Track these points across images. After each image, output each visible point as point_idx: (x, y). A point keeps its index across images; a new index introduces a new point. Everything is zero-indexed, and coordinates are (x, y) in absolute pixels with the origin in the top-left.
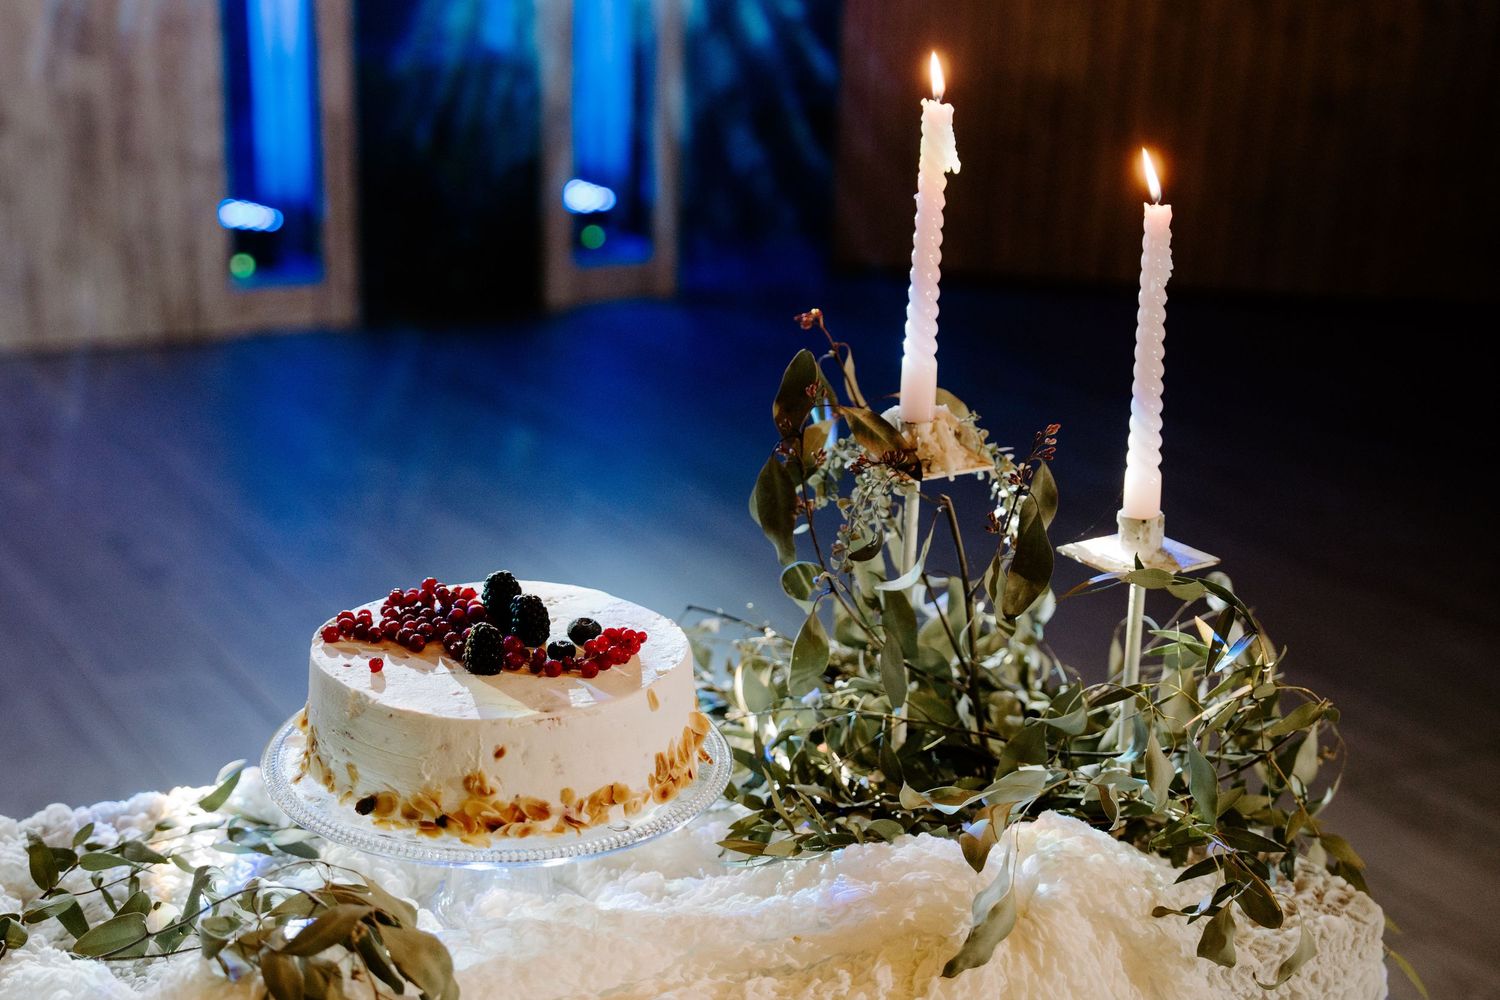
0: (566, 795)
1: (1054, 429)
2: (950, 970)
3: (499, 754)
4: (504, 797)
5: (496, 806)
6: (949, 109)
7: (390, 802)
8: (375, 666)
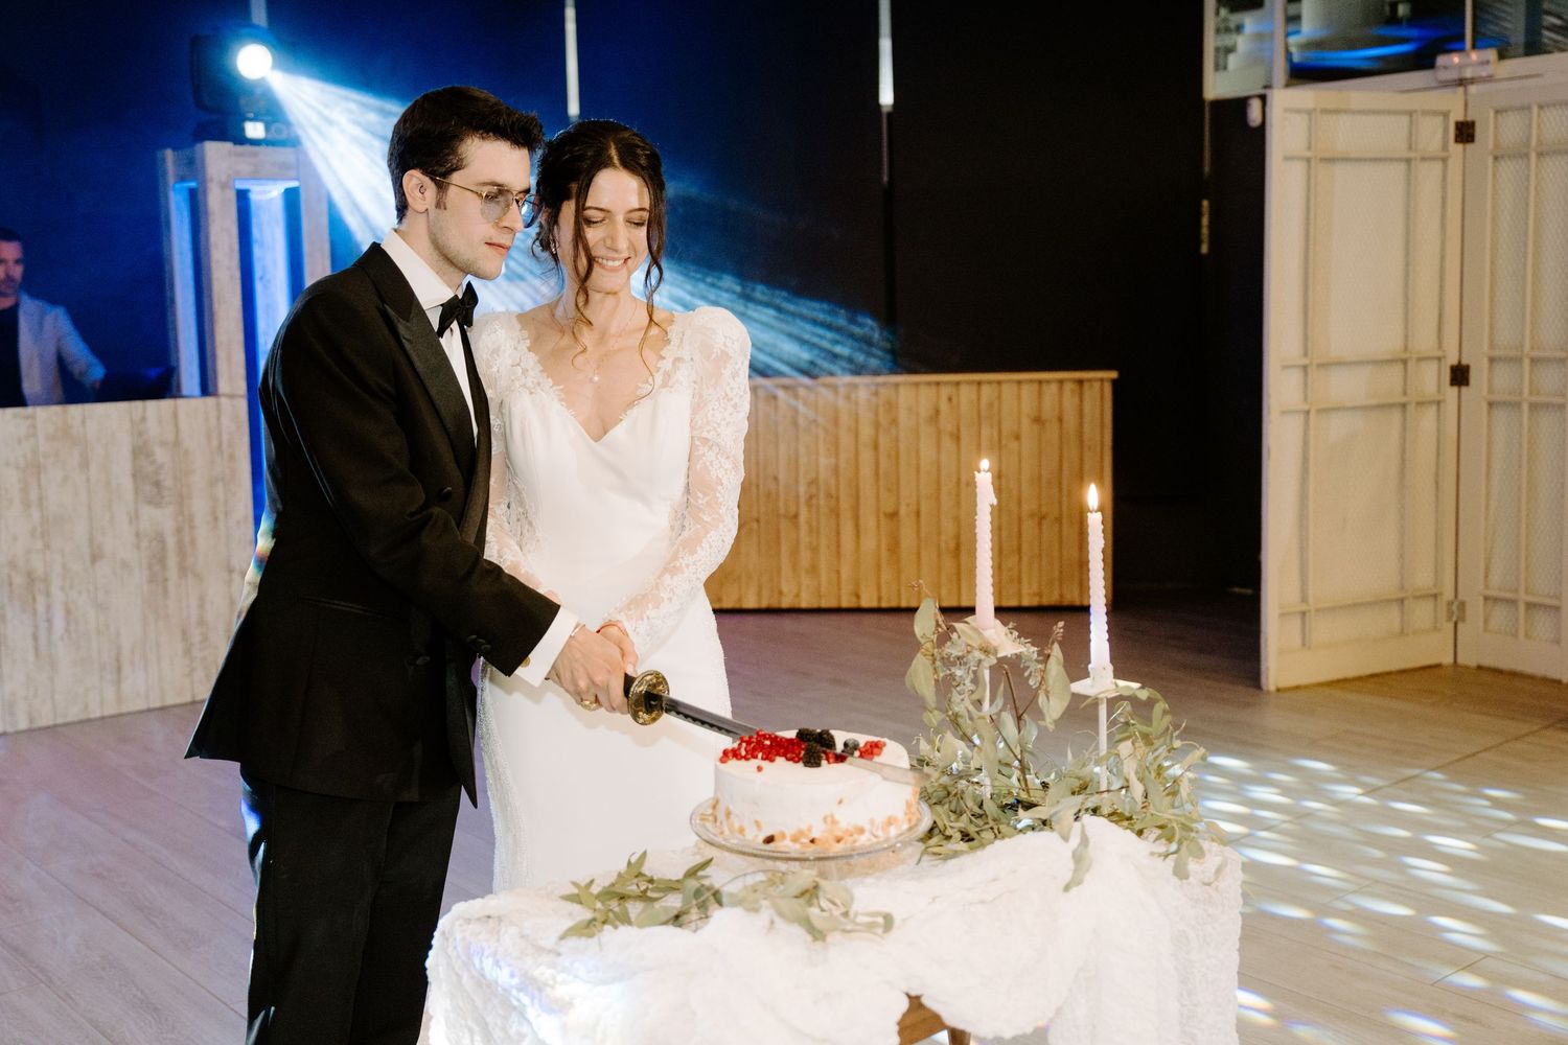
0: (871, 821)
3: (840, 802)
4: (843, 825)
5: (840, 829)
7: (783, 836)
8: (759, 769)
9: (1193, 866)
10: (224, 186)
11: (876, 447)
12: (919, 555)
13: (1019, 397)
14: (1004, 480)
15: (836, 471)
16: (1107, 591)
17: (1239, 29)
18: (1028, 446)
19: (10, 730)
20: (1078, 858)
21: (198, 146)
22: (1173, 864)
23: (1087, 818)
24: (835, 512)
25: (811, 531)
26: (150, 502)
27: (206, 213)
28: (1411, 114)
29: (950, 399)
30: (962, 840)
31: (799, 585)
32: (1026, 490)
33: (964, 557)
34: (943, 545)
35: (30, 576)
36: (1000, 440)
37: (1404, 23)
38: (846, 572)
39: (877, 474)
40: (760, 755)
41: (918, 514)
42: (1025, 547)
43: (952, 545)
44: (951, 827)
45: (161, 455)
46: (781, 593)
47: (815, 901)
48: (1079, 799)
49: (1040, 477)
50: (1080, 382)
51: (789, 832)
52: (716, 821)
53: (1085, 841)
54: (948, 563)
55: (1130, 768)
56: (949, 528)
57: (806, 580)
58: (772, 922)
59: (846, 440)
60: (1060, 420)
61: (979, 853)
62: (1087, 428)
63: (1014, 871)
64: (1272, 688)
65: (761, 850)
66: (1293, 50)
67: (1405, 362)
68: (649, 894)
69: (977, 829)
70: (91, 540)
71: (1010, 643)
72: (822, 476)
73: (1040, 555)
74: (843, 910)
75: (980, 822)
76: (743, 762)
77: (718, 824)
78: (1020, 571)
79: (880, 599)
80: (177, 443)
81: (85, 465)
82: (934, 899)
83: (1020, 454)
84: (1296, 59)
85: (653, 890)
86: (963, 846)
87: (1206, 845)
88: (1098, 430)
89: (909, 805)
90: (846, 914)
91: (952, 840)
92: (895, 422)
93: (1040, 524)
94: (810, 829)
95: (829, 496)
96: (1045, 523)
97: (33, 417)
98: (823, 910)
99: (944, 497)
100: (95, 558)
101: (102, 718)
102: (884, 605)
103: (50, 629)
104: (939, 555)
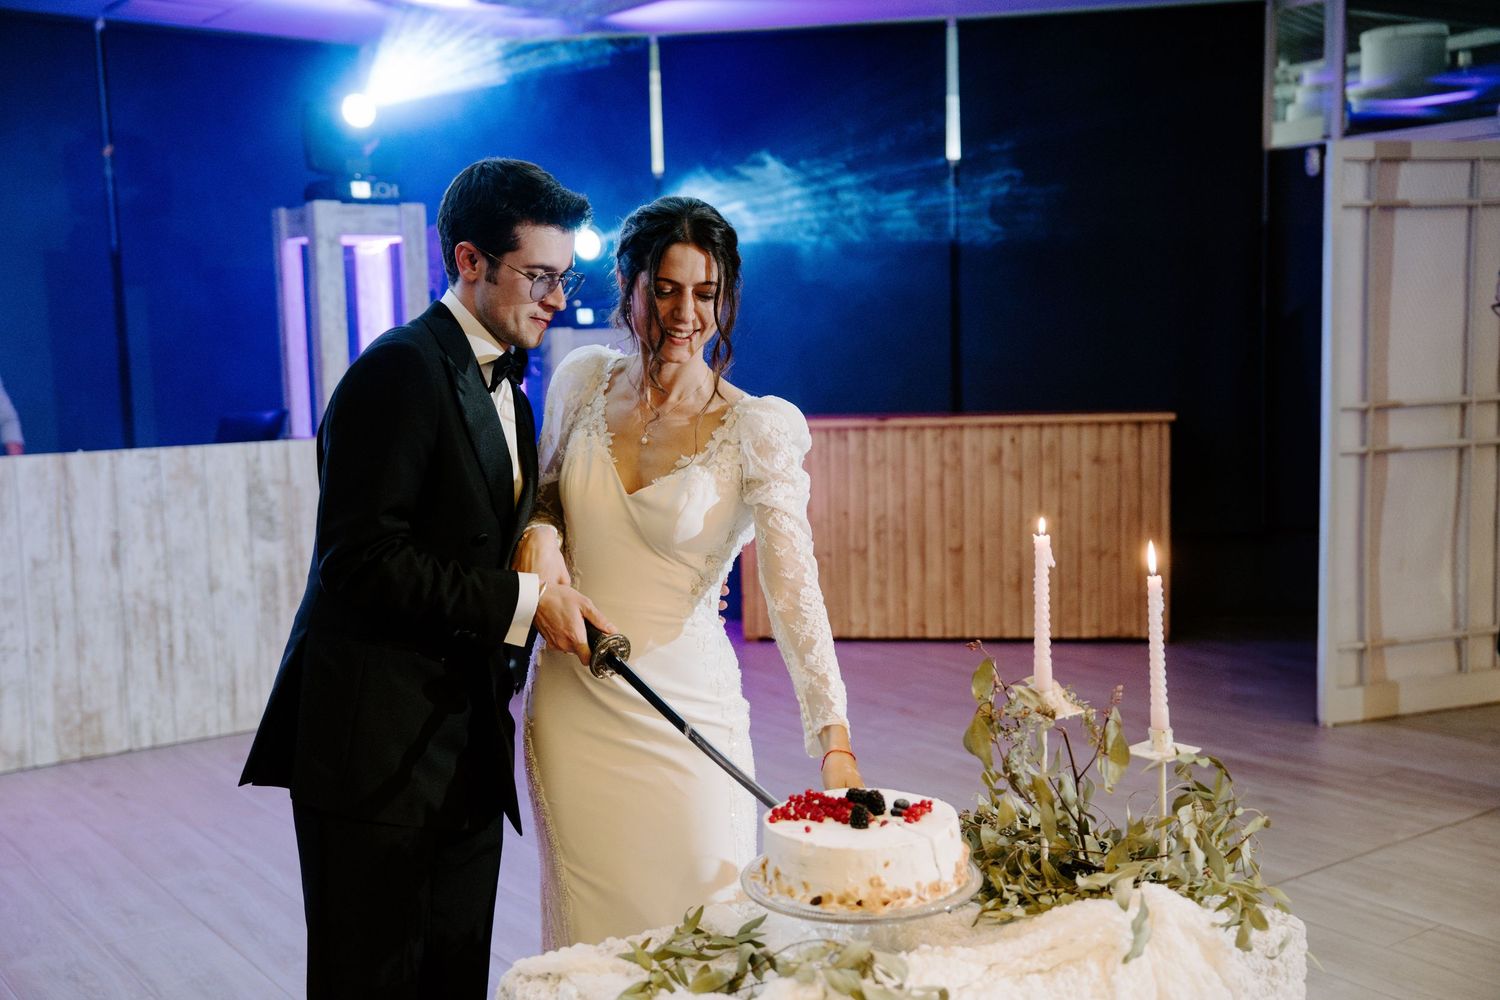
0: (918, 885)
1: (1120, 687)
2: (1126, 960)
3: (886, 865)
4: (890, 888)
5: (886, 892)
6: (1048, 537)
7: (830, 897)
8: (807, 830)
9: (1255, 935)
10: (333, 242)
11: (941, 484)
12: (982, 589)
13: (1079, 439)
14: (1064, 517)
15: (903, 507)
16: (1164, 626)
17: (1298, 80)
18: (1087, 486)
19: (135, 747)
20: (1137, 928)
21: (308, 205)
22: (1235, 934)
23: (1145, 885)
24: (902, 546)
25: (879, 565)
26: (263, 537)
27: (315, 266)
28: (1473, 162)
29: (1013, 440)
30: (1019, 903)
31: (868, 618)
32: (1086, 527)
33: (1025, 590)
34: (1006, 580)
35: (154, 606)
36: (1061, 478)
37: (1465, 71)
38: (912, 604)
39: (942, 510)
40: (808, 815)
41: (982, 548)
42: (1085, 581)
43: (1014, 579)
44: (1008, 890)
45: (273, 493)
46: (850, 623)
47: (870, 973)
48: (1138, 865)
49: (1099, 515)
50: (1139, 424)
51: (836, 895)
52: (765, 879)
53: (1145, 912)
54: (1010, 596)
55: (1190, 833)
56: (1010, 561)
57: (874, 612)
58: (826, 994)
59: (912, 479)
60: (1119, 460)
61: (1037, 919)
62: (1145, 467)
63: (1072, 940)
64: (1329, 724)
65: (808, 911)
66: (1352, 100)
67: (1464, 407)
68: (706, 952)
69: (1035, 893)
70: (209, 571)
71: (1069, 705)
72: (891, 512)
73: (1099, 589)
74: (897, 981)
75: (1037, 884)
76: (791, 823)
77: (768, 883)
78: (1079, 605)
79: (945, 629)
80: (288, 482)
81: (204, 502)
82: (990, 967)
83: (1080, 495)
84: (1356, 109)
85: (710, 947)
86: (1020, 911)
87: (1268, 913)
88: (1156, 471)
89: (958, 868)
90: (900, 987)
91: (1010, 905)
92: (959, 461)
93: (1099, 558)
94: (856, 892)
95: (896, 531)
96: (1104, 561)
97: (156, 458)
98: (877, 982)
99: (1007, 531)
100: (213, 588)
101: (219, 737)
102: (949, 635)
103: (171, 655)
104: (1002, 590)
